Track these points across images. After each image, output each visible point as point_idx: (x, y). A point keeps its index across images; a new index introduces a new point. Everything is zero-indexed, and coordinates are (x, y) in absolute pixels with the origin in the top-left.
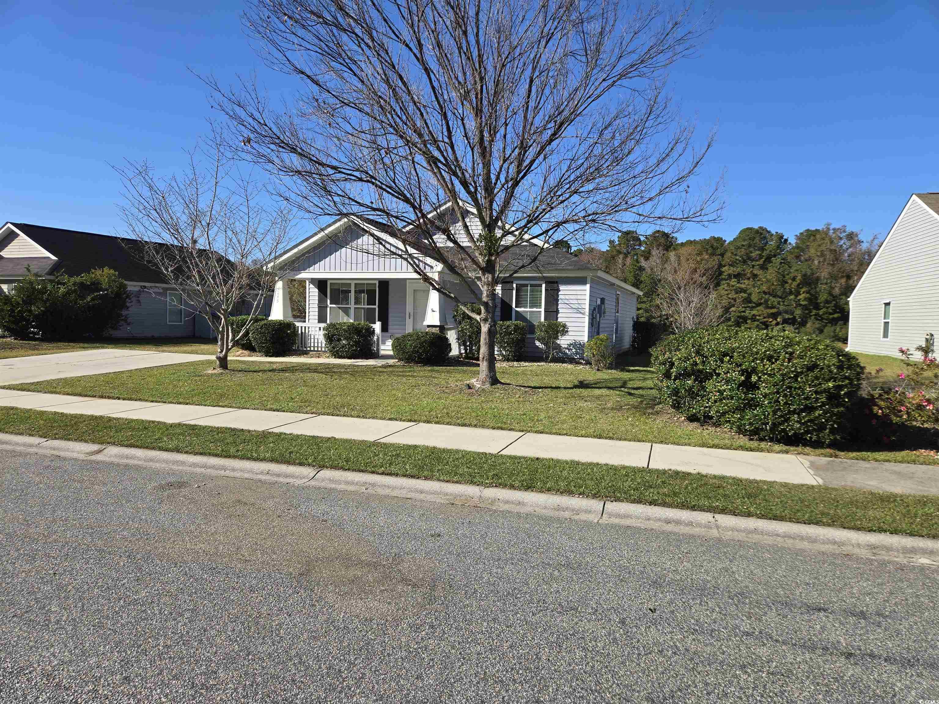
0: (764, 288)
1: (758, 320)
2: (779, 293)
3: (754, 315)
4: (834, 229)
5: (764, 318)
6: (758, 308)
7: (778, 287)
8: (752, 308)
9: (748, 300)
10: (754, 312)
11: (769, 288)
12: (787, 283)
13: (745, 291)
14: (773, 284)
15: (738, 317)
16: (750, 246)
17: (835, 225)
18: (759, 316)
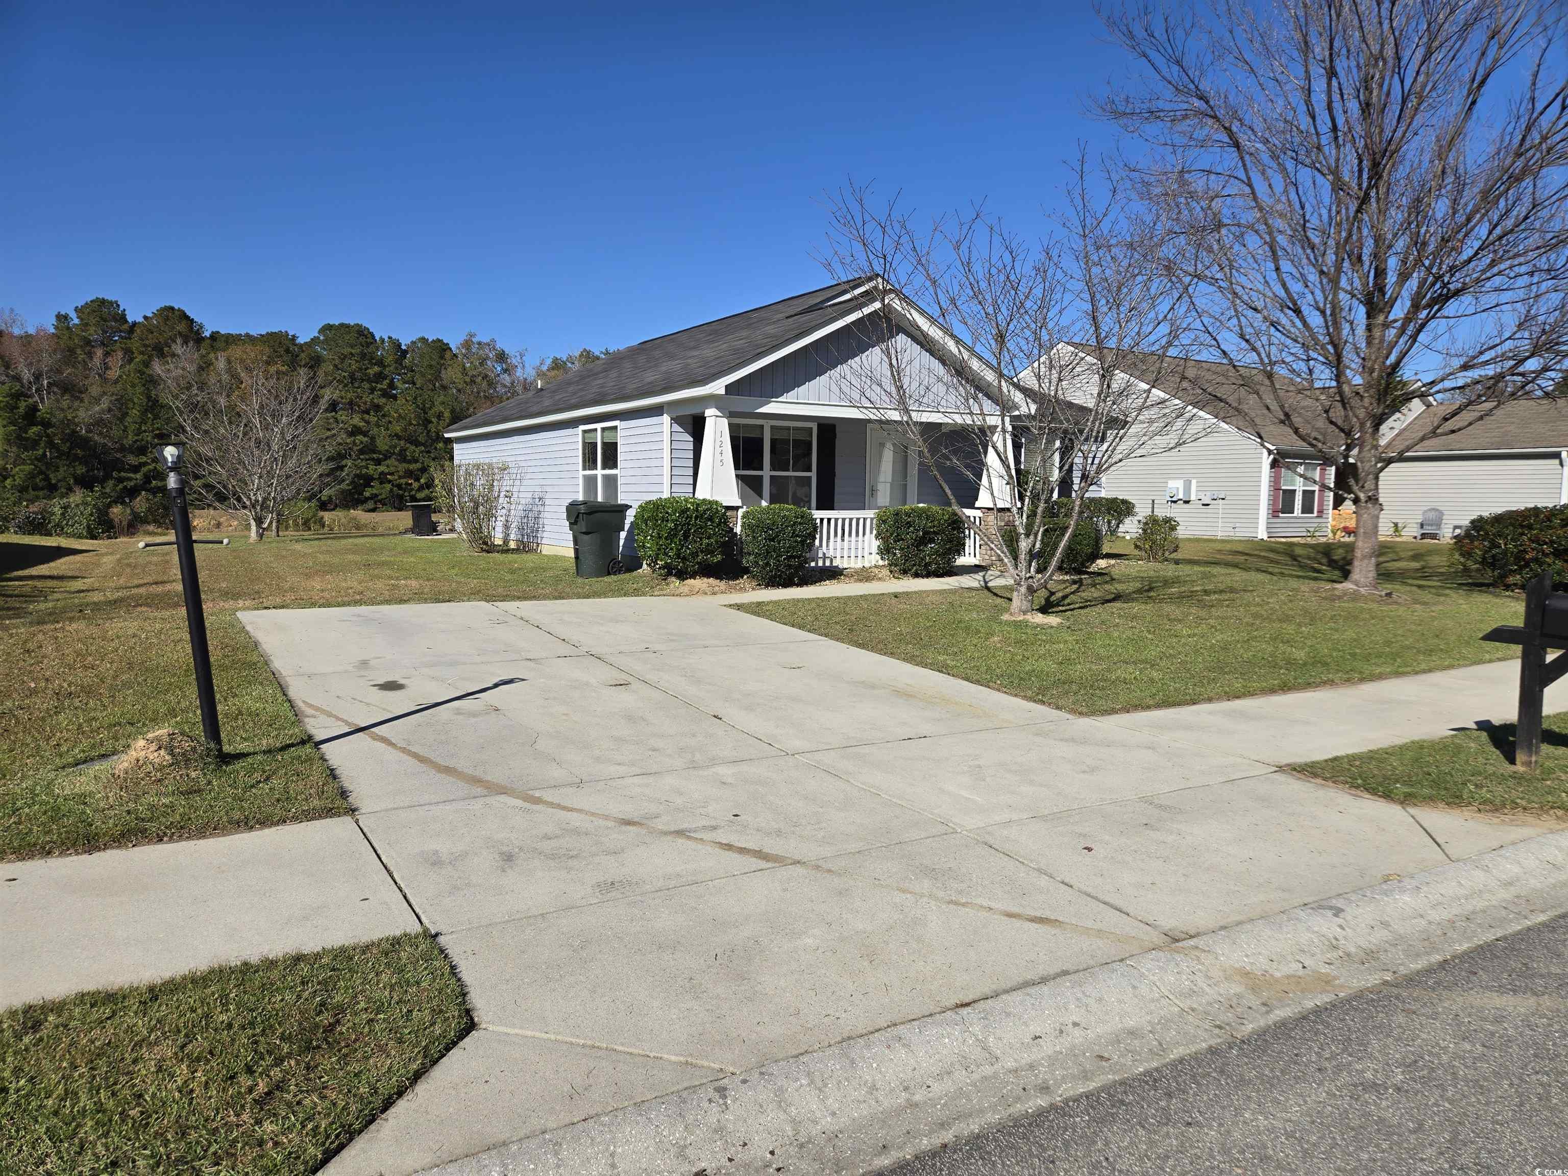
0: (397, 428)
1: (390, 481)
2: (422, 439)
3: (382, 473)
4: (479, 343)
5: (400, 477)
6: (388, 462)
7: (420, 429)
8: (378, 462)
9: (369, 449)
10: (382, 468)
11: (405, 430)
12: (431, 422)
13: (365, 434)
14: (411, 424)
15: (356, 476)
16: (363, 356)
17: (483, 337)
18: (392, 474)
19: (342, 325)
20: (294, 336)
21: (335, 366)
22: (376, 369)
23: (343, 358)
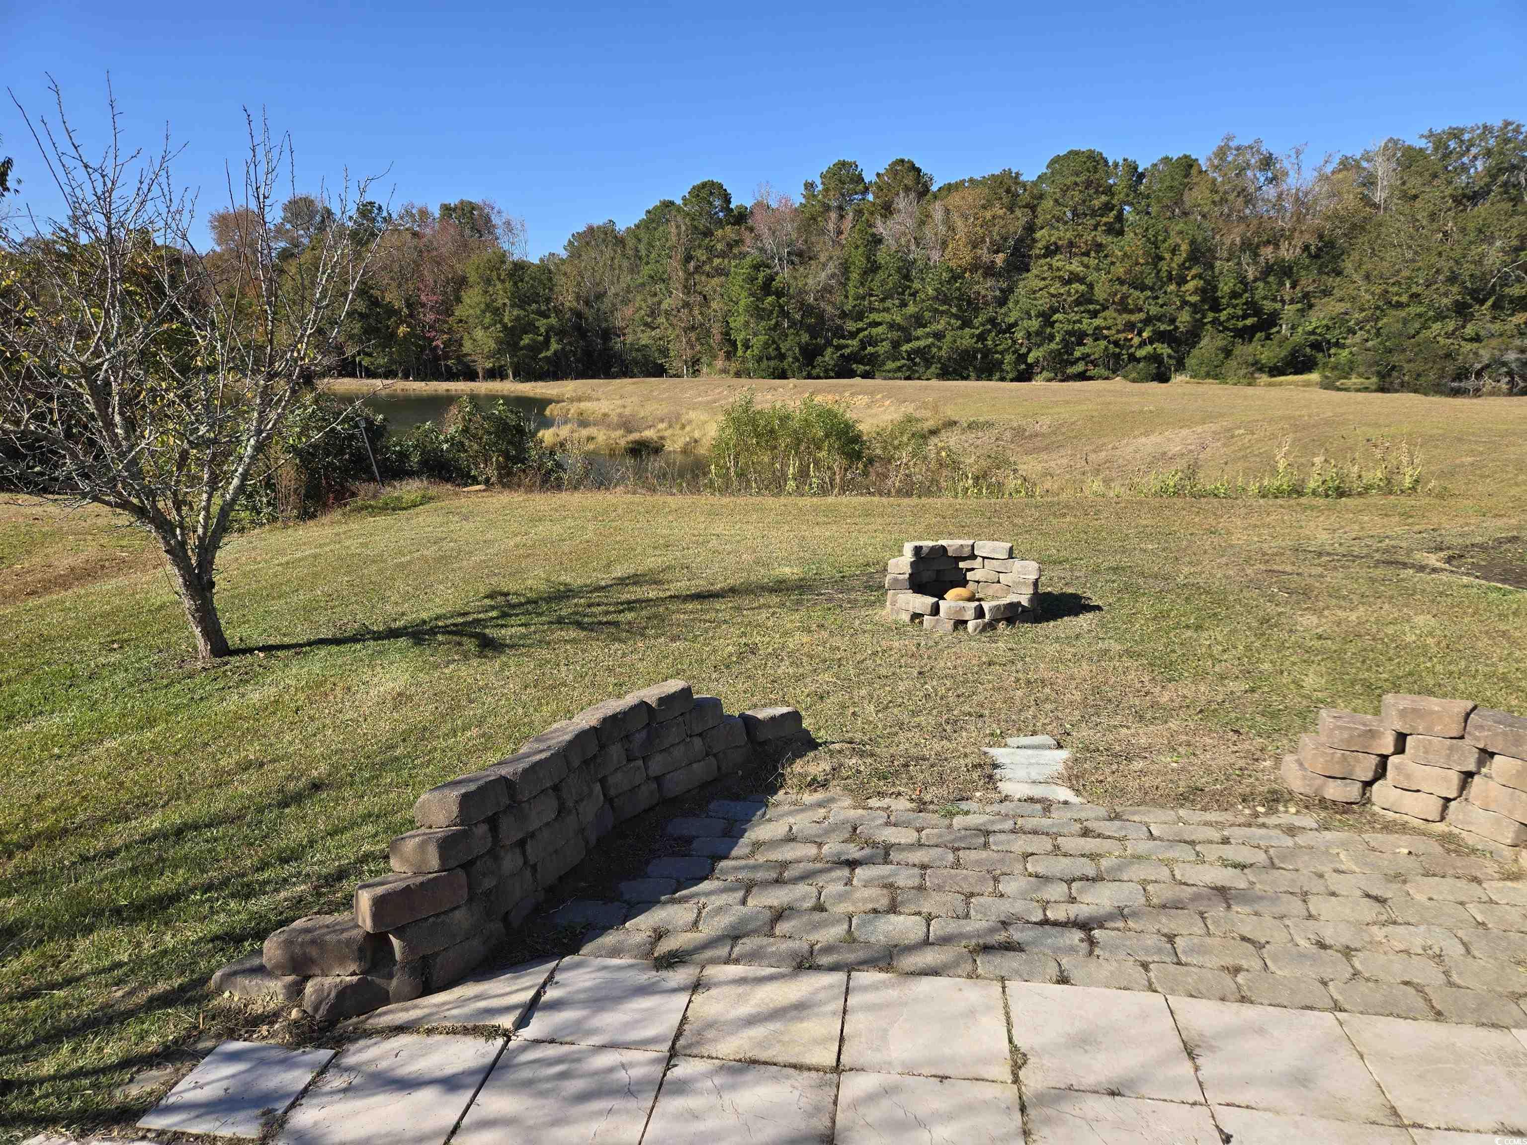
19: (1071, 152)
20: (1017, 174)
21: (1056, 201)
22: (1104, 198)
23: (1065, 190)
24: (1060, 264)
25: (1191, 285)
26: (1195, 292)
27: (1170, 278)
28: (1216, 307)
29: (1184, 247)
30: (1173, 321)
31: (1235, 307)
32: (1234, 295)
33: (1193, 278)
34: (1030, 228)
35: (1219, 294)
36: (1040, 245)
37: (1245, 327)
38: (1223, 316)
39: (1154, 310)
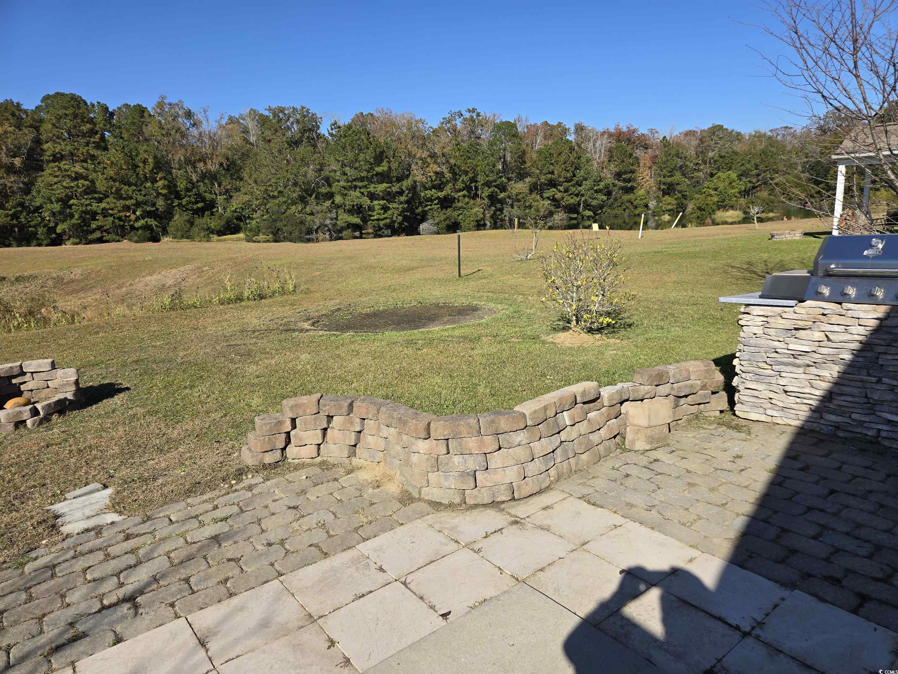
24: (66, 167)
25: (160, 183)
26: (164, 187)
27: (146, 179)
28: (178, 196)
29: (151, 160)
30: (154, 205)
31: (190, 197)
32: (188, 190)
33: (161, 179)
34: (38, 142)
35: (179, 189)
36: (48, 153)
37: (198, 208)
38: (184, 202)
39: (140, 198)
